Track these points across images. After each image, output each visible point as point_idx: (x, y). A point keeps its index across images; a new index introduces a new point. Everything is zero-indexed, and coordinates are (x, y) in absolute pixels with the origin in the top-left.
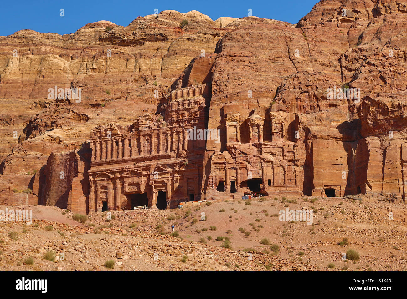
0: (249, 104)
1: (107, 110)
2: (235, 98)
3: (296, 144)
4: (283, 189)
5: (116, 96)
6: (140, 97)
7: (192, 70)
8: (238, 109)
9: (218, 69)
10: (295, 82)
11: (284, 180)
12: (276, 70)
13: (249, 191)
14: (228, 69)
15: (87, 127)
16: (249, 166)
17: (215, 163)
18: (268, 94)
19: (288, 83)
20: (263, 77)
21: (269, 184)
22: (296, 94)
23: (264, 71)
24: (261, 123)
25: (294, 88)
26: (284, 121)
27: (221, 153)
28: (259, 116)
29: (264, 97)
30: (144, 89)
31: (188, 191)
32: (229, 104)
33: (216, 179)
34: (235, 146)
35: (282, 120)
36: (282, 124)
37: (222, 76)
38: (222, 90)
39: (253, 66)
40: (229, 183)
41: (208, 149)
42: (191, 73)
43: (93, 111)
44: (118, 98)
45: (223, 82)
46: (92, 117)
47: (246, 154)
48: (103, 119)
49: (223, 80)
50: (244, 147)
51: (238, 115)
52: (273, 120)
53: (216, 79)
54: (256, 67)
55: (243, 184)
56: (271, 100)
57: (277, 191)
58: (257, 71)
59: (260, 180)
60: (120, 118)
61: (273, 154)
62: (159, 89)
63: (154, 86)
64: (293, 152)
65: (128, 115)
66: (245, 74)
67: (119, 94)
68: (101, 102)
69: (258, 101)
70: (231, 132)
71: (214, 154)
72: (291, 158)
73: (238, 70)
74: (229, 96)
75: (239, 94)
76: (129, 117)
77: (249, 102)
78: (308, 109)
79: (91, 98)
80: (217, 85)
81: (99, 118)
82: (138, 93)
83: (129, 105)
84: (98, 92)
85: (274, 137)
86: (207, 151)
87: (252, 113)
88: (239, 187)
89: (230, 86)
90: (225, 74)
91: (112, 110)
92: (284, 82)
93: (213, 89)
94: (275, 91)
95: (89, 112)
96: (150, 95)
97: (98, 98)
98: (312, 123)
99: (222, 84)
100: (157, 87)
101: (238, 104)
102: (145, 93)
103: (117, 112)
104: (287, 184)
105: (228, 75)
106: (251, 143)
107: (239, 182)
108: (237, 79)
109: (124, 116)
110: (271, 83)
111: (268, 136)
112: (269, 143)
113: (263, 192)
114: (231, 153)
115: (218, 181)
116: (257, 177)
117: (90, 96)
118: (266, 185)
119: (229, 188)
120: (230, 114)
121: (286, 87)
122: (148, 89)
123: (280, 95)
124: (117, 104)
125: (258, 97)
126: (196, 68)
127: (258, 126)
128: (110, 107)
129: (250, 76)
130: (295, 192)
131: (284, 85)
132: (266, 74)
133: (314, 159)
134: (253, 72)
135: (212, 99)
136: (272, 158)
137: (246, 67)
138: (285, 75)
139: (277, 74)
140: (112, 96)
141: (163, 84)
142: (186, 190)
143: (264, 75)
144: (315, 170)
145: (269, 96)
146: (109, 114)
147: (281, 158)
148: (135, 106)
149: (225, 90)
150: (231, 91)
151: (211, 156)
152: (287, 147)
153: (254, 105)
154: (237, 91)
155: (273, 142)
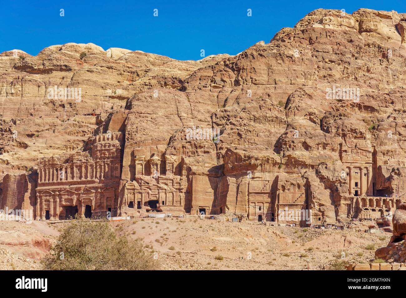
0: (151, 149)
1: (40, 140)
2: (141, 144)
3: (182, 178)
4: (172, 208)
5: (46, 128)
6: (64, 130)
7: (111, 121)
8: (143, 152)
9: (130, 122)
10: (182, 134)
11: (173, 202)
12: (169, 124)
13: (149, 208)
14: (137, 122)
15: (27, 153)
16: (150, 192)
17: (128, 189)
18: (164, 142)
19: (177, 135)
20: (160, 129)
21: (163, 204)
22: (183, 143)
23: (161, 125)
24: (159, 163)
25: (182, 139)
26: (174, 162)
27: (131, 182)
28: (157, 158)
29: (161, 144)
30: (67, 124)
31: (107, 206)
32: (138, 149)
33: (128, 200)
34: (141, 178)
35: (173, 161)
36: (173, 163)
37: (133, 128)
38: (133, 138)
39: (154, 121)
40: (136, 202)
41: (123, 179)
42: (110, 123)
43: (30, 141)
44: (47, 130)
45: (134, 132)
46: (30, 145)
47: (148, 183)
48: (38, 147)
49: (134, 131)
50: (147, 178)
51: (144, 156)
52: (167, 161)
53: (129, 130)
54: (156, 122)
55: (146, 204)
56: (166, 146)
57: (169, 209)
58: (156, 124)
59: (157, 202)
60: (51, 147)
61: (166, 184)
62: (78, 124)
63: (74, 122)
64: (180, 183)
65: (56, 144)
66: (148, 127)
67: (47, 127)
68: (35, 133)
69: (157, 147)
70: (139, 168)
71: (127, 182)
72: (178, 187)
73: (143, 124)
74: (137, 143)
75: (144, 142)
76: (57, 146)
77: (151, 147)
78: (190, 154)
79: (28, 130)
80: (129, 134)
81: (35, 146)
82: (63, 127)
83: (57, 136)
84: (32, 125)
85: (167, 172)
86: (122, 180)
87: (153, 155)
88: (143, 206)
89: (138, 135)
90: (134, 127)
91: (45, 140)
92: (175, 134)
93: (126, 137)
94: (168, 140)
95: (27, 141)
96: (72, 129)
97: (32, 129)
98: (193, 164)
99: (133, 134)
100: (76, 123)
101: (143, 149)
102: (68, 128)
103: (48, 142)
104: (175, 204)
105: (137, 128)
106: (152, 176)
107: (143, 202)
108: (143, 130)
109: (53, 145)
110: (166, 134)
111: (163, 171)
112: (164, 177)
113: (159, 209)
114: (138, 182)
115: (129, 201)
116: (155, 199)
117: (26, 128)
118: (161, 205)
119: (136, 206)
120: (138, 156)
121: (176, 138)
122: (70, 124)
123: (172, 144)
124: (47, 135)
125: (157, 144)
126: (113, 120)
127: (157, 165)
128: (43, 137)
129: (152, 129)
130: (180, 210)
131: (175, 137)
132: (162, 127)
133: (193, 189)
134: (154, 125)
135: (126, 144)
136: (165, 187)
137: (149, 122)
138: (175, 128)
139: (169, 127)
140: (42, 128)
141: (80, 120)
142: (106, 205)
143: (161, 127)
144: (193, 196)
145: (164, 143)
146: (42, 143)
147: (171, 187)
148: (60, 137)
149: (135, 138)
150: (139, 139)
151: (125, 184)
152: (176, 179)
153: (154, 150)
154: (143, 139)
155: (166, 175)
